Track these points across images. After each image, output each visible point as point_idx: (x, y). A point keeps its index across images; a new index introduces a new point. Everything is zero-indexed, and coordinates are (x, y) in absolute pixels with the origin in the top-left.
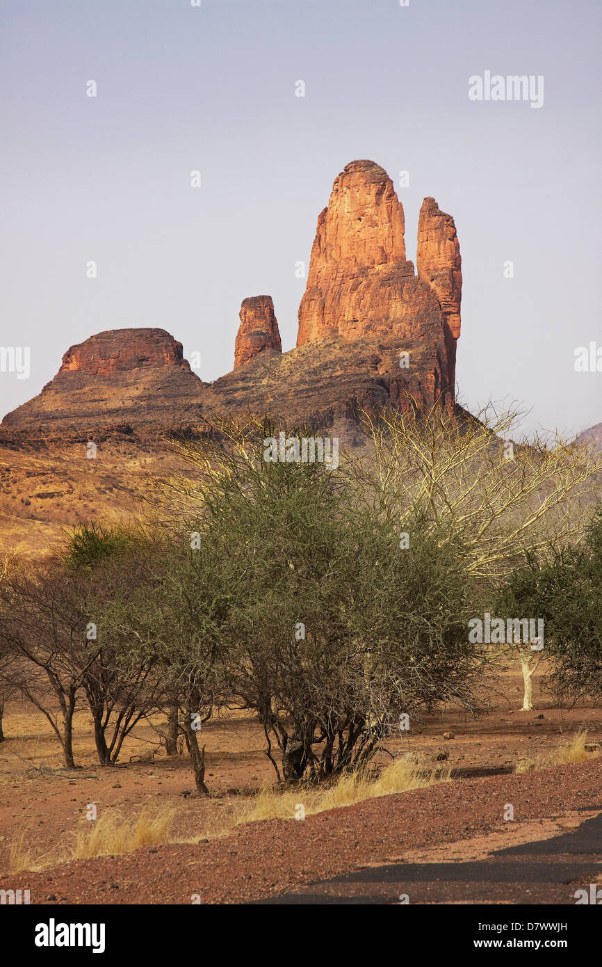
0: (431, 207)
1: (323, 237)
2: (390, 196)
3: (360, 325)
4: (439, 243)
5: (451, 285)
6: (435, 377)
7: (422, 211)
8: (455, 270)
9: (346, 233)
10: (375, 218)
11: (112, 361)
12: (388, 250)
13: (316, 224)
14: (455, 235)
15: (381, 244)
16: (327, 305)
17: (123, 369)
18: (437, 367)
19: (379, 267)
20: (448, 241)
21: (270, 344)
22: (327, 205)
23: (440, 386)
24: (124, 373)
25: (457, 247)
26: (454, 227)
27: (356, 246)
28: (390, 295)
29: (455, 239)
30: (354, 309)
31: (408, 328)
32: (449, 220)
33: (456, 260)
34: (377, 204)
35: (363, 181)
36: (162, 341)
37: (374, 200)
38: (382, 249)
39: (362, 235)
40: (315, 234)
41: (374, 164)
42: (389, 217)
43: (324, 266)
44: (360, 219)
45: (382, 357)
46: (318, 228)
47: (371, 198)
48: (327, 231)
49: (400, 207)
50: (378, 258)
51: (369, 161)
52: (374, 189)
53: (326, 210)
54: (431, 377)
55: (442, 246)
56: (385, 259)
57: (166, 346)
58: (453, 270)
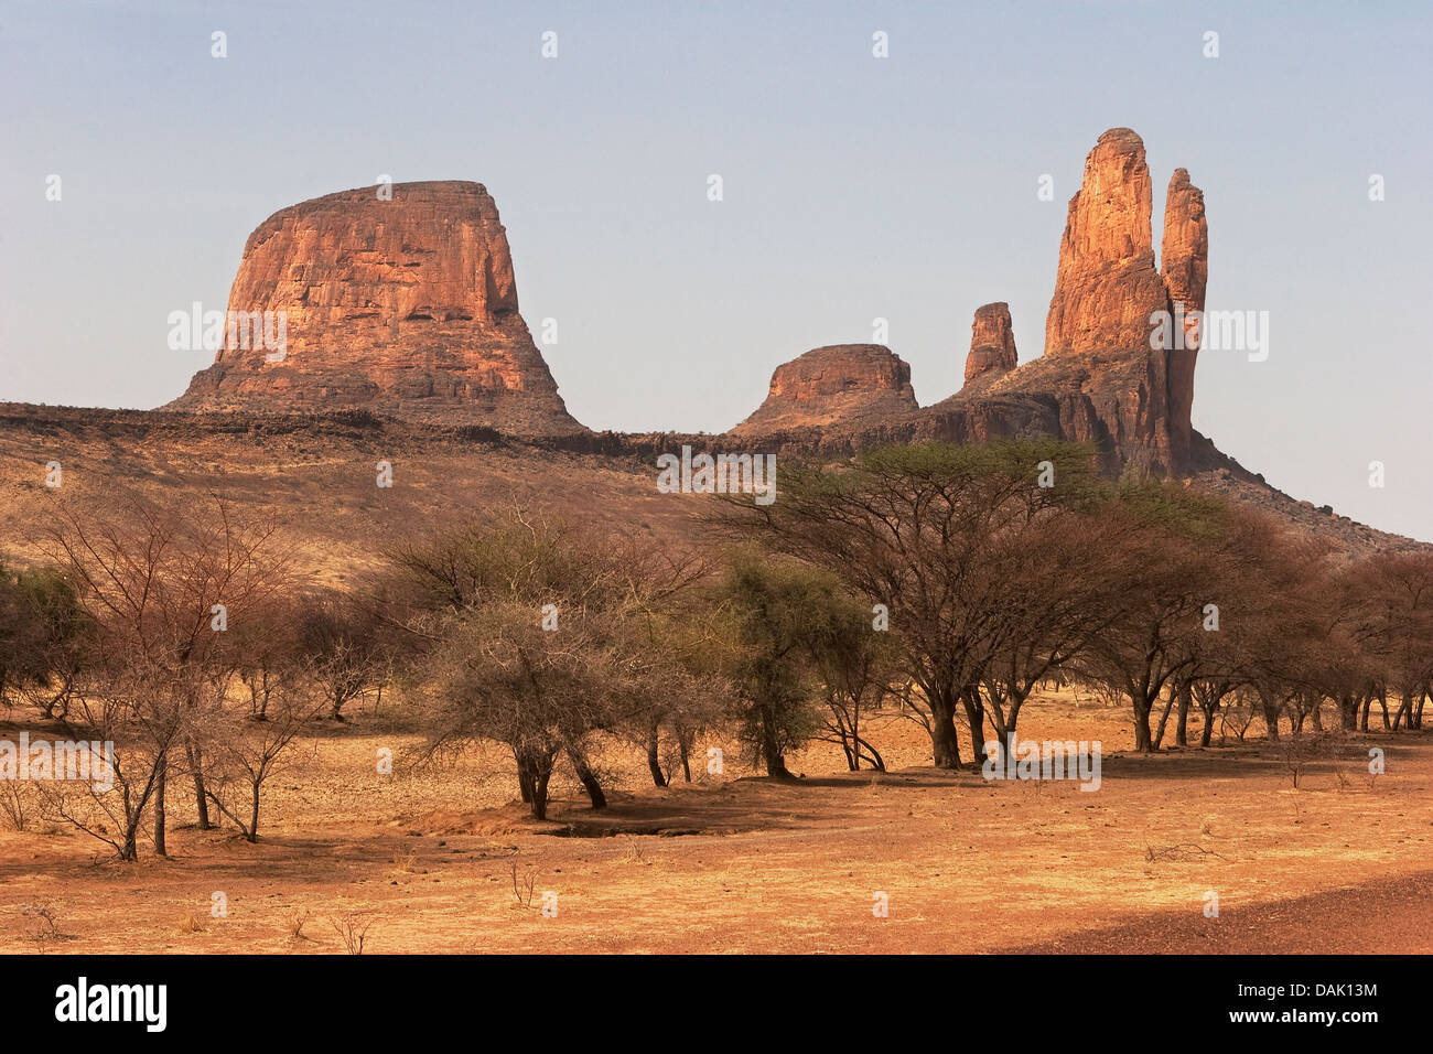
0: (1181, 181)
1: (1073, 228)
2: (1140, 169)
3: (1091, 335)
4: (1181, 225)
5: (1187, 278)
6: (1140, 396)
7: (1170, 186)
8: (1196, 258)
9: (1094, 221)
10: (1124, 199)
11: (813, 383)
12: (1135, 239)
13: (1067, 213)
14: (1202, 213)
15: (1128, 232)
16: (1066, 312)
17: (824, 393)
18: (1146, 383)
19: (1124, 262)
20: (1191, 221)
21: (999, 362)
22: (1080, 188)
23: (1147, 409)
24: (825, 398)
25: (1204, 230)
26: (1202, 204)
27: (1103, 237)
28: (1124, 295)
29: (1202, 220)
30: (1089, 314)
31: (1132, 334)
32: (1198, 196)
33: (1199, 246)
34: (1126, 181)
35: (1112, 152)
36: (878, 359)
37: (1122, 177)
38: (1128, 238)
39: (1110, 223)
40: (1065, 224)
41: (1131, 131)
42: (1137, 197)
43: (1072, 263)
44: (1109, 202)
45: (1092, 373)
46: (1069, 217)
47: (1119, 174)
48: (1078, 220)
49: (1149, 183)
50: (1123, 250)
51: (1125, 129)
52: (1122, 161)
53: (1078, 194)
54: (1134, 395)
55: (1184, 228)
56: (1131, 250)
57: (881, 366)
58: (1193, 259)
